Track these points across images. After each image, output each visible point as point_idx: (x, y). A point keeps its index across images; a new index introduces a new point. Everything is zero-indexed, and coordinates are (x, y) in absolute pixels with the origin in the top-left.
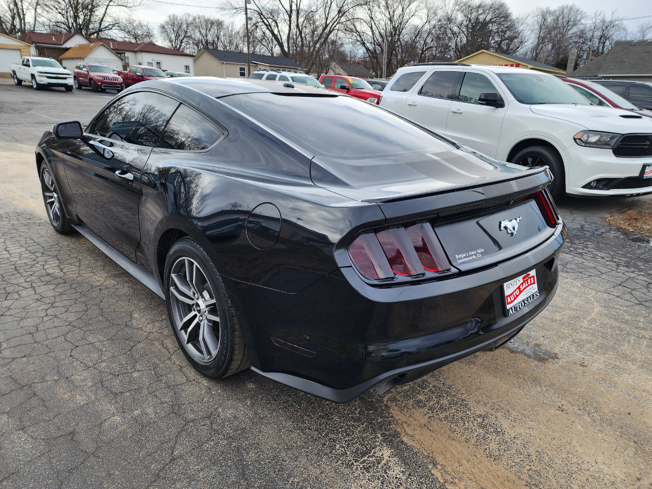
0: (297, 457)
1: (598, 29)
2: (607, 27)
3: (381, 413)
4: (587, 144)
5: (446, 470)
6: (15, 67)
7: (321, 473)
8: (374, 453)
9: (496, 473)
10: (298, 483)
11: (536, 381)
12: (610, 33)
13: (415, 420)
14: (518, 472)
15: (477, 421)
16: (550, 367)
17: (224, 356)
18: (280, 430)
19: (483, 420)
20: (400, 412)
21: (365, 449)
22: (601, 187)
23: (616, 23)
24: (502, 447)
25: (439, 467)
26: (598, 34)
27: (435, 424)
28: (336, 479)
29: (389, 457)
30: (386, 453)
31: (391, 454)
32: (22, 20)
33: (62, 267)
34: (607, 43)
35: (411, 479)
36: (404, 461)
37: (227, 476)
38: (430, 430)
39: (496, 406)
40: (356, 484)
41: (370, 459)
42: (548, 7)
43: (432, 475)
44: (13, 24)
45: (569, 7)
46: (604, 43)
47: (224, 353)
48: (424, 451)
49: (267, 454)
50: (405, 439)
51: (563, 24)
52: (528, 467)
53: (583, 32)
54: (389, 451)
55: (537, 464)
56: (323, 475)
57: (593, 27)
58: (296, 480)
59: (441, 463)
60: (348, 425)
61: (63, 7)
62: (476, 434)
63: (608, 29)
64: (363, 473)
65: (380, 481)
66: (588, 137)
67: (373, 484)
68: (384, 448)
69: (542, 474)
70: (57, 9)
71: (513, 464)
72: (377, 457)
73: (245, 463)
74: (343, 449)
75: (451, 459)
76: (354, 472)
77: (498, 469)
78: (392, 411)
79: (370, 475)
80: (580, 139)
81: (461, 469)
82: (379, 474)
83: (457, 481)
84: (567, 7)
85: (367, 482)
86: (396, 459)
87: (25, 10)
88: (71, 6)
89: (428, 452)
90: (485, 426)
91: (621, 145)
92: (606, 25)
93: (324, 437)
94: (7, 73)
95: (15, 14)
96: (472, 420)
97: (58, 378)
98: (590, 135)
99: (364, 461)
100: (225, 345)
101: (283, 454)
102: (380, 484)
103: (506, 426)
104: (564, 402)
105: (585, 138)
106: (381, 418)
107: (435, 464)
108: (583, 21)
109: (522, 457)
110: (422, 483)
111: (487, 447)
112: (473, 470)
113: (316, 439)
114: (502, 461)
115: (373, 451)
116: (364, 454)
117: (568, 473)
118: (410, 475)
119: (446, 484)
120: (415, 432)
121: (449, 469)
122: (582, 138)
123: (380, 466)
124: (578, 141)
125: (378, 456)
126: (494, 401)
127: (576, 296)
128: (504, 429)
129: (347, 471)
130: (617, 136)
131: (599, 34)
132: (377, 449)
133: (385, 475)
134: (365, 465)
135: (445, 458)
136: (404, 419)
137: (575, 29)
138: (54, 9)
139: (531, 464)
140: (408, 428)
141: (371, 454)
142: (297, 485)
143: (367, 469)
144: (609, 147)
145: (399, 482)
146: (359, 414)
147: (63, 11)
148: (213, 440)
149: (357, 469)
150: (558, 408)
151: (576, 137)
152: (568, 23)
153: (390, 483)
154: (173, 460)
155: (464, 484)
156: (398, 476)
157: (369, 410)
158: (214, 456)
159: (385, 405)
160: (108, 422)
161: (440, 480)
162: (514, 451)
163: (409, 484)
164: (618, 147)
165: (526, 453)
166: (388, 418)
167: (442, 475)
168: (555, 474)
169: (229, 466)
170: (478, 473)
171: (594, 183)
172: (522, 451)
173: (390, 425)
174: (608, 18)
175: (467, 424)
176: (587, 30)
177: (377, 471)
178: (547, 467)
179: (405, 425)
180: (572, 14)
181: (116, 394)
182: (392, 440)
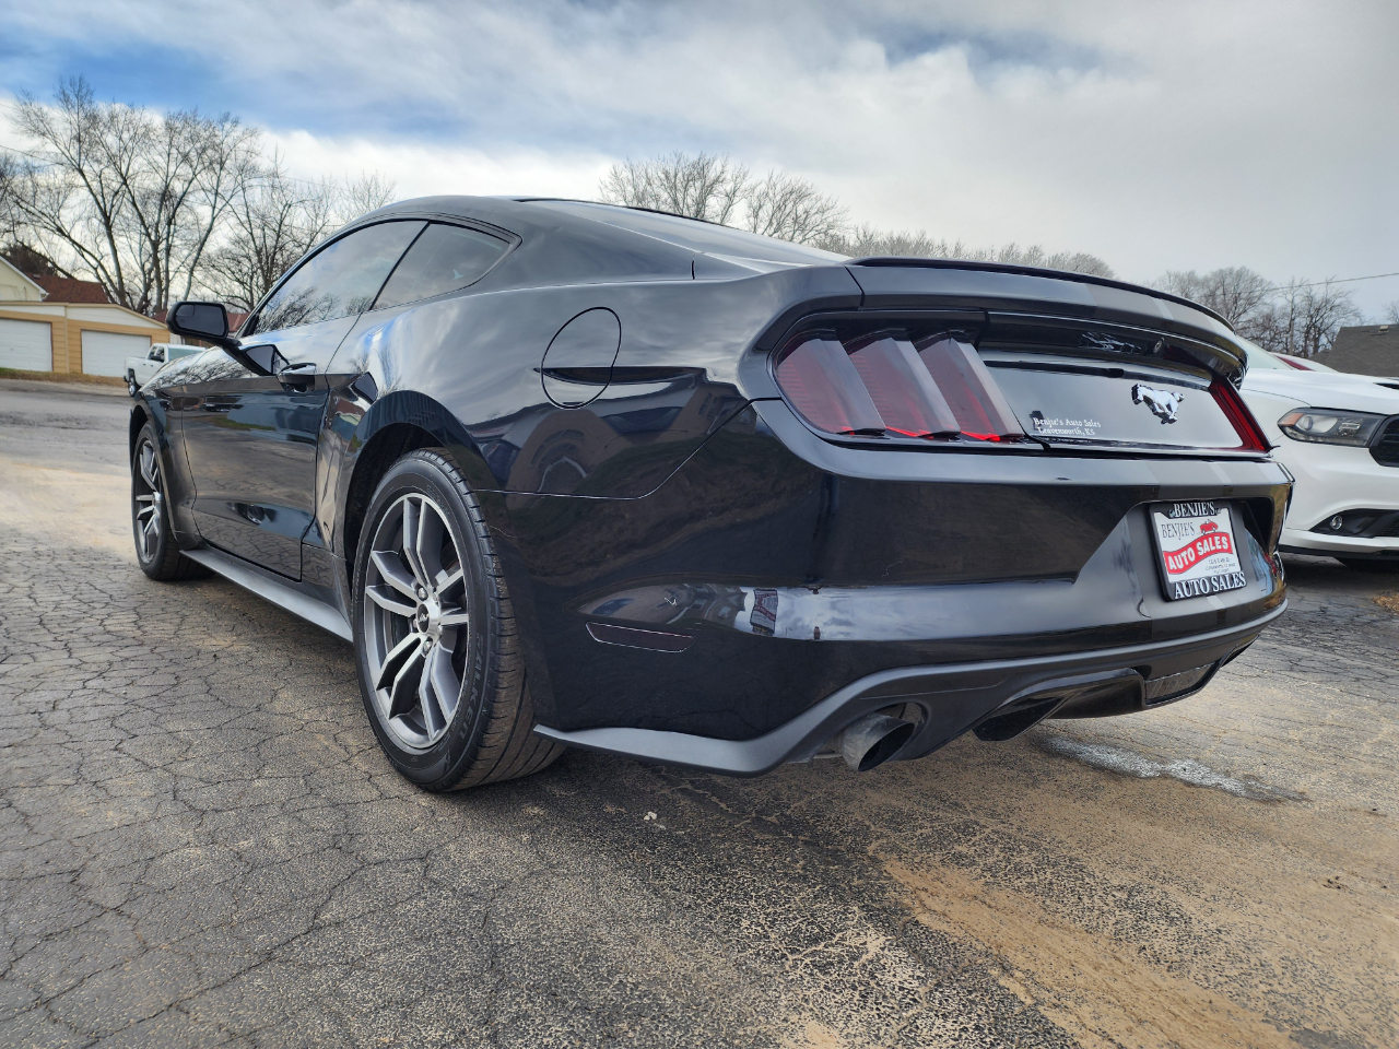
0: (637, 938)
1: (1300, 313)
2: (1318, 310)
3: (860, 871)
4: (1311, 437)
5: (1038, 980)
6: (133, 363)
7: (699, 969)
8: (842, 939)
9: (1175, 994)
10: (636, 985)
11: (1259, 835)
12: (1326, 320)
13: (949, 886)
14: (1238, 995)
15: (1114, 896)
16: (1291, 813)
17: (472, 707)
18: (598, 888)
19: (1130, 895)
20: (909, 872)
21: (817, 931)
22: (1356, 531)
23: (1338, 301)
24: (1185, 946)
25: (1018, 974)
26: (1302, 322)
27: (1002, 896)
28: (739, 982)
29: (883, 949)
30: (874, 942)
31: (888, 943)
32: (163, 291)
33: (141, 624)
34: (1323, 340)
35: (941, 992)
36: (923, 959)
37: (448, 964)
38: (990, 906)
39: (1162, 873)
40: (791, 994)
41: (831, 949)
42: (1192, 273)
43: (1000, 987)
44: (145, 298)
45: (1235, 272)
46: (1316, 340)
47: (473, 697)
48: (974, 942)
49: (559, 929)
50: (924, 919)
51: (1226, 305)
52: (1263, 987)
53: (1269, 318)
54: (883, 939)
55: (1287, 981)
56: (704, 974)
57: (1290, 309)
58: (630, 980)
59: (1024, 968)
60: (774, 887)
61: (245, 270)
62: (1113, 920)
63: (1321, 313)
64: (811, 975)
65: (858, 993)
66: (1311, 423)
67: (838, 997)
68: (869, 933)
69: (1306, 1001)
70: (233, 273)
71: (1222, 980)
72: (851, 947)
73: (499, 942)
74: (759, 928)
75: (1051, 961)
76: (787, 972)
77: (1182, 988)
78: (888, 867)
79: (828, 978)
80: (1293, 427)
81: (1080, 981)
82: (856, 978)
83: (1070, 1004)
84: (1231, 273)
85: (822, 992)
86: (901, 953)
87: (171, 274)
88: (261, 268)
89: (988, 945)
90: (1136, 907)
91: (1386, 438)
92: (1316, 306)
93: (710, 904)
94: (117, 379)
95: (151, 280)
96: (1100, 893)
97: (74, 782)
98: (1315, 418)
99: (813, 954)
100: (478, 676)
101: (602, 930)
102: (857, 997)
103: (1191, 908)
104: (1340, 873)
105: (1303, 424)
106: (859, 878)
107: (1006, 970)
108: (1267, 299)
109: (1245, 966)
110: (972, 1002)
111: (1146, 944)
112: (1112, 984)
113: (690, 906)
114: (1189, 972)
115: (839, 935)
116: (815, 940)
117: (1379, 1001)
118: (939, 985)
119: (1041, 1008)
120: (950, 908)
121: (1048, 981)
122: (1297, 425)
123: (856, 964)
124: (1288, 430)
125: (853, 945)
126: (1156, 864)
127: (1333, 706)
128: (1188, 913)
129: (767, 969)
130: (1375, 421)
131: (1304, 324)
132: (850, 932)
133: (872, 983)
134: (818, 959)
135: (1032, 958)
136: (919, 884)
137: (1251, 314)
138: (228, 272)
139: (1271, 981)
140: (930, 899)
141: (834, 942)
142: (631, 989)
143: (824, 969)
144: (1361, 443)
145: (910, 996)
146: (803, 869)
147: (246, 277)
148: (425, 898)
149: (795, 966)
150: (1326, 883)
151: (1282, 423)
152: (1236, 302)
153: (884, 997)
154: (314, 929)
155: (1091, 1010)
156: (906, 985)
157: (829, 863)
158: (423, 927)
159: (870, 858)
160: (171, 857)
161: (1023, 999)
162: (1221, 954)
163: (937, 1002)
164: (1381, 444)
165: (1253, 961)
166: (878, 879)
167: (1028, 991)
168: (1342, 1004)
169: (456, 946)
170: (1128, 990)
171: (1337, 522)
172: (1243, 956)
173: (884, 892)
174: (1319, 294)
175: (1085, 900)
176: (1276, 315)
177: (851, 972)
178: (1316, 988)
179: (923, 895)
180: (1242, 286)
181: (204, 812)
182: (890, 917)
